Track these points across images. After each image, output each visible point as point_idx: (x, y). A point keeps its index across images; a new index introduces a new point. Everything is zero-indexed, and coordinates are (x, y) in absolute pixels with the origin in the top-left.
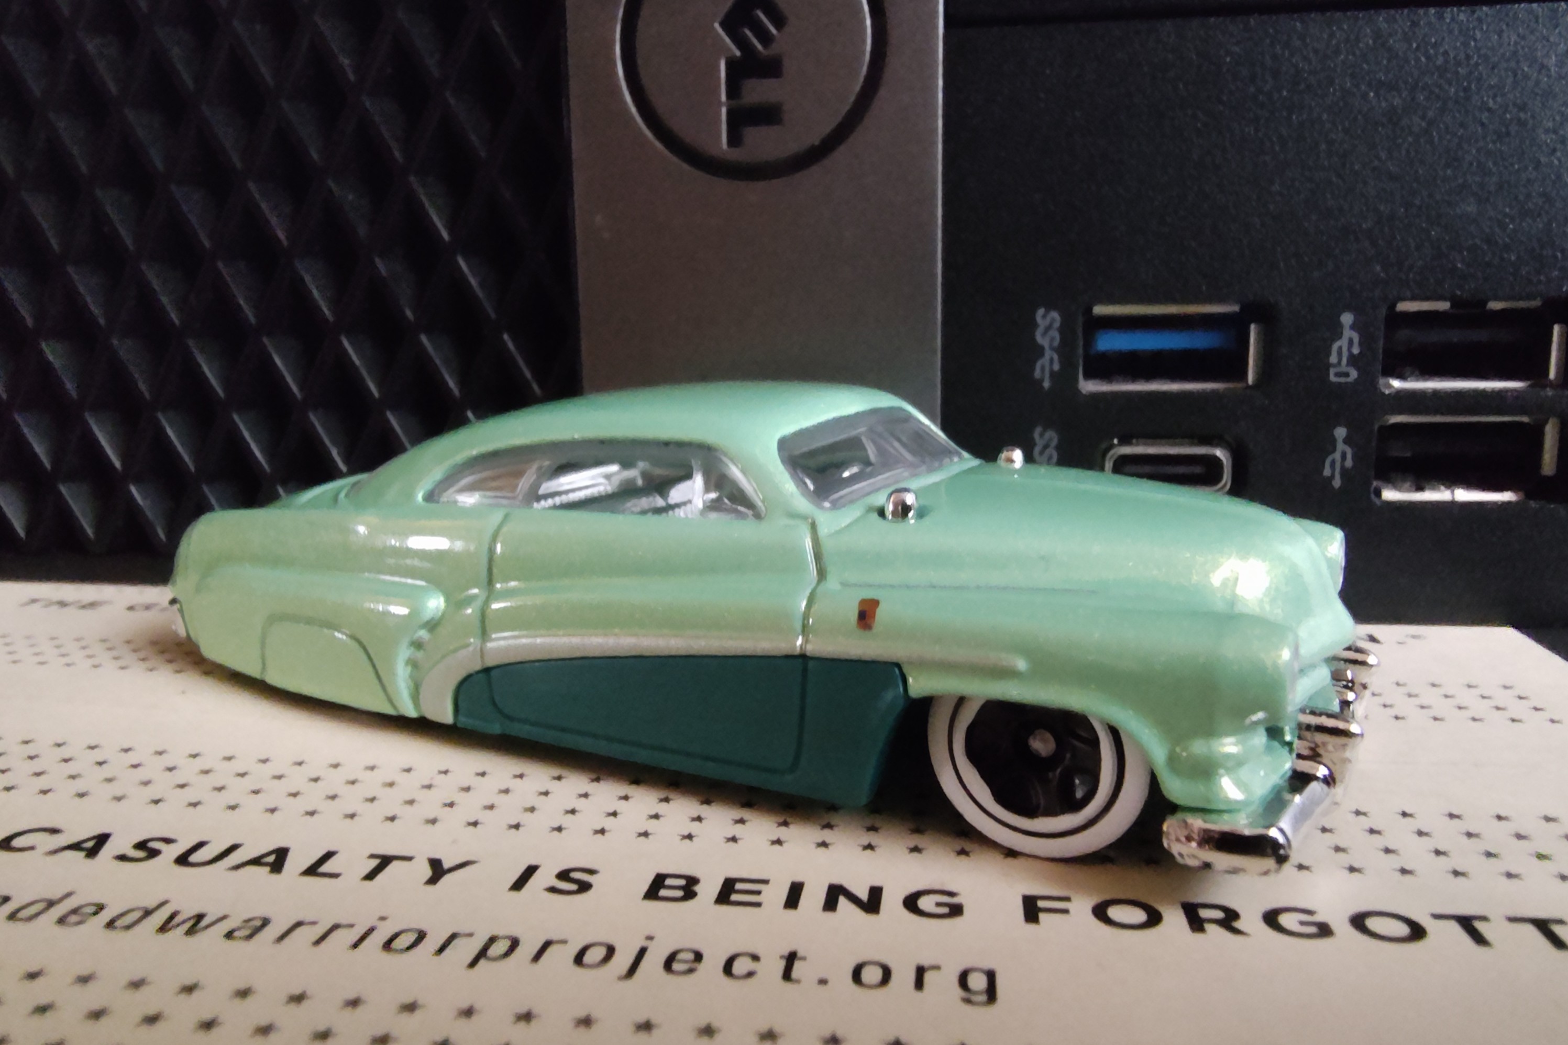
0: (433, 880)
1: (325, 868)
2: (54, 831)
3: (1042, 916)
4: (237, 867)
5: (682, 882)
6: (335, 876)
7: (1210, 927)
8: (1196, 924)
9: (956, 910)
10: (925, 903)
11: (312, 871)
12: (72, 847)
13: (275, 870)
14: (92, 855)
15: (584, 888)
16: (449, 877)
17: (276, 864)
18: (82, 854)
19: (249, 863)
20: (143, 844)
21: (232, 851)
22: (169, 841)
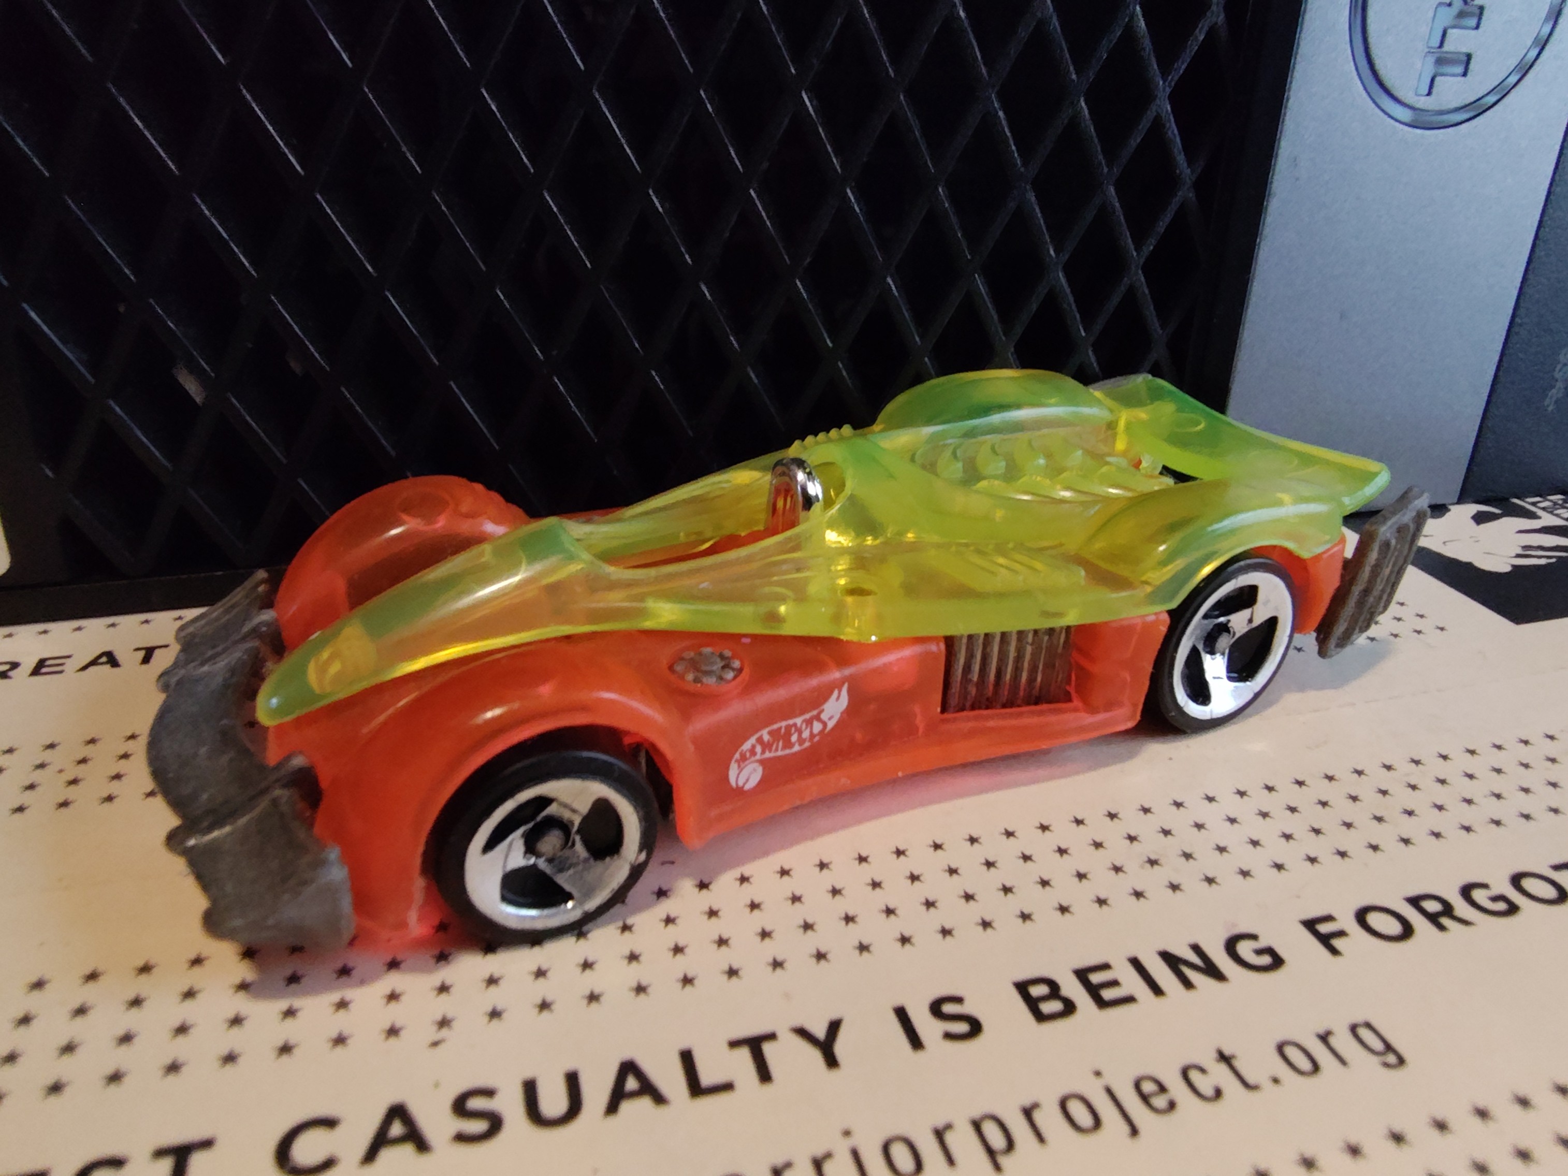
0: (832, 1061)
1: (707, 1078)
2: (329, 1123)
3: (1335, 943)
4: (612, 1108)
5: (1045, 989)
6: (727, 1087)
8: (1434, 920)
9: (1274, 956)
10: (1245, 954)
11: (696, 1088)
12: (380, 1141)
13: (659, 1099)
14: (422, 1145)
15: (975, 1028)
16: (840, 1048)
17: (648, 1089)
18: (408, 1150)
19: (617, 1097)
20: (460, 1107)
21: (572, 1080)
22: (489, 1093)
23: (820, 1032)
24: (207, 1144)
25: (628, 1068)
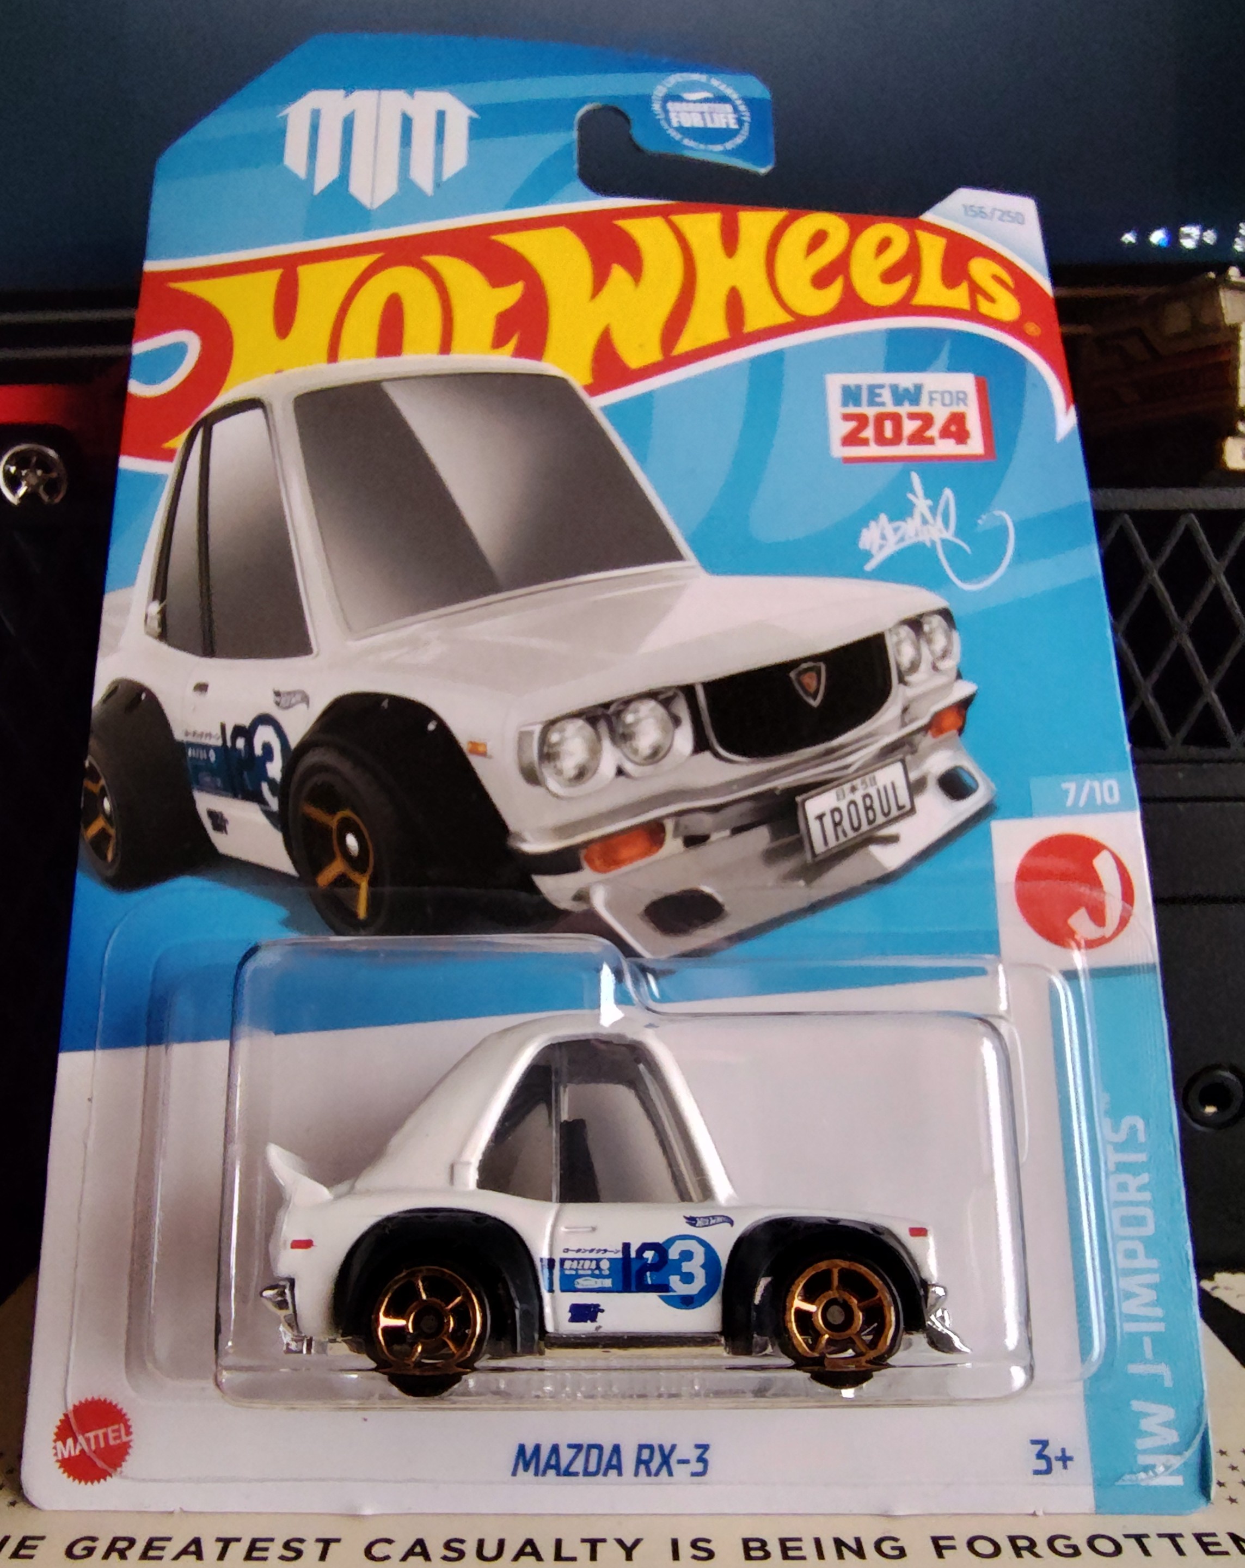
0: (629, 1557)
1: (564, 1554)
2: (389, 1541)
3: (945, 1552)
4: (516, 1558)
5: (758, 1544)
6: (574, 1559)
7: (1024, 1553)
8: (1018, 1551)
9: (902, 1553)
10: (886, 1547)
11: (558, 1557)
12: (410, 1553)
13: (539, 1558)
14: (427, 1557)
15: (711, 1555)
16: (635, 1553)
17: (536, 1554)
18: (421, 1558)
19: (521, 1553)
20: (447, 1546)
21: (501, 1544)
22: (462, 1541)
23: (629, 1543)
24: (338, 1541)
25: (530, 1542)
